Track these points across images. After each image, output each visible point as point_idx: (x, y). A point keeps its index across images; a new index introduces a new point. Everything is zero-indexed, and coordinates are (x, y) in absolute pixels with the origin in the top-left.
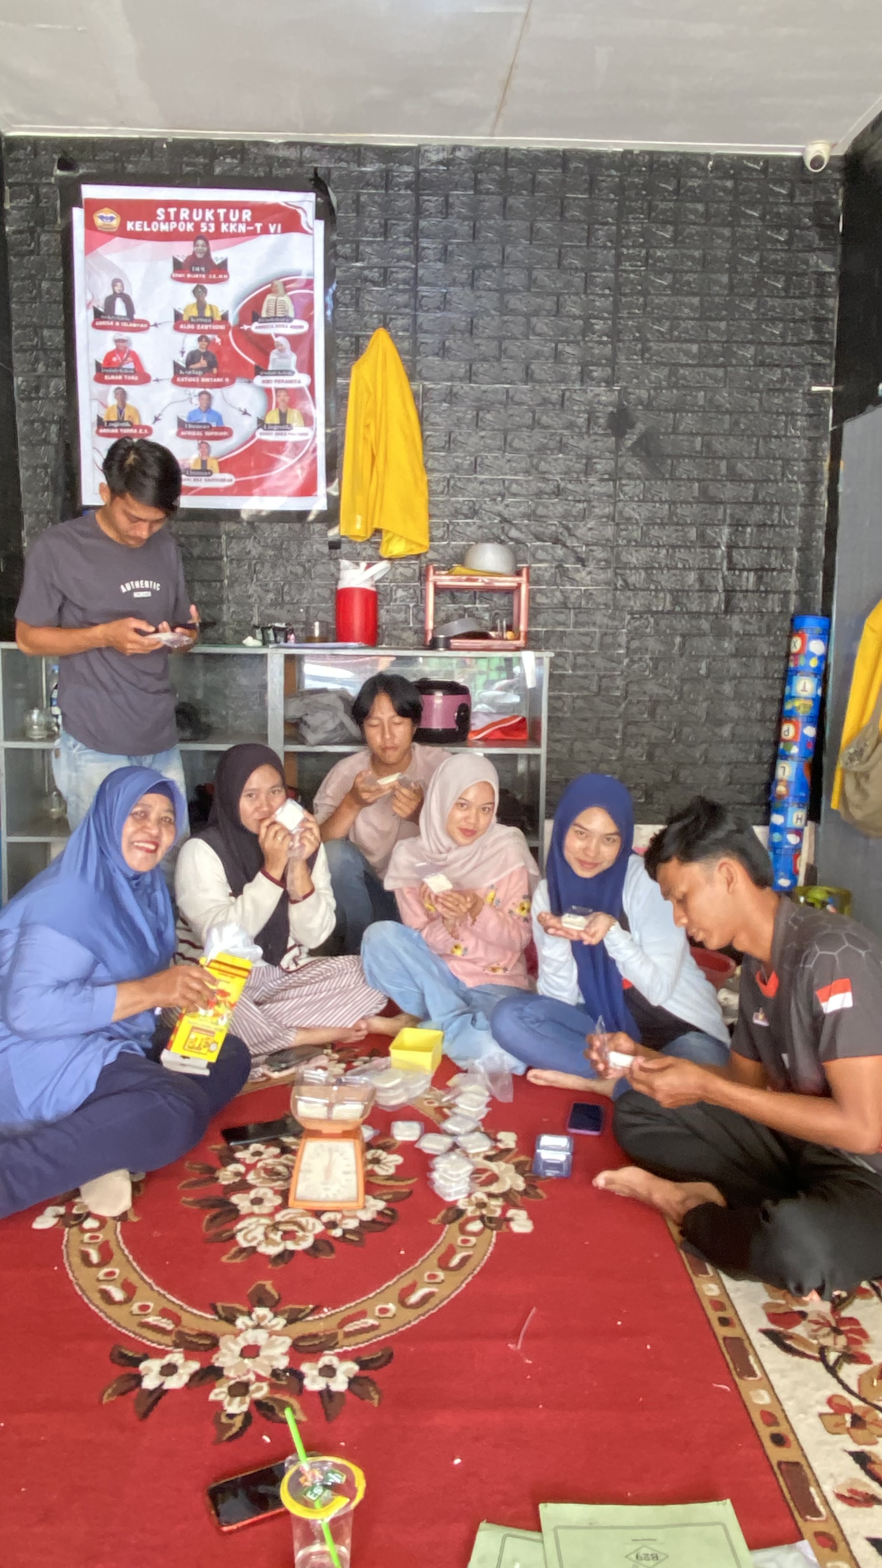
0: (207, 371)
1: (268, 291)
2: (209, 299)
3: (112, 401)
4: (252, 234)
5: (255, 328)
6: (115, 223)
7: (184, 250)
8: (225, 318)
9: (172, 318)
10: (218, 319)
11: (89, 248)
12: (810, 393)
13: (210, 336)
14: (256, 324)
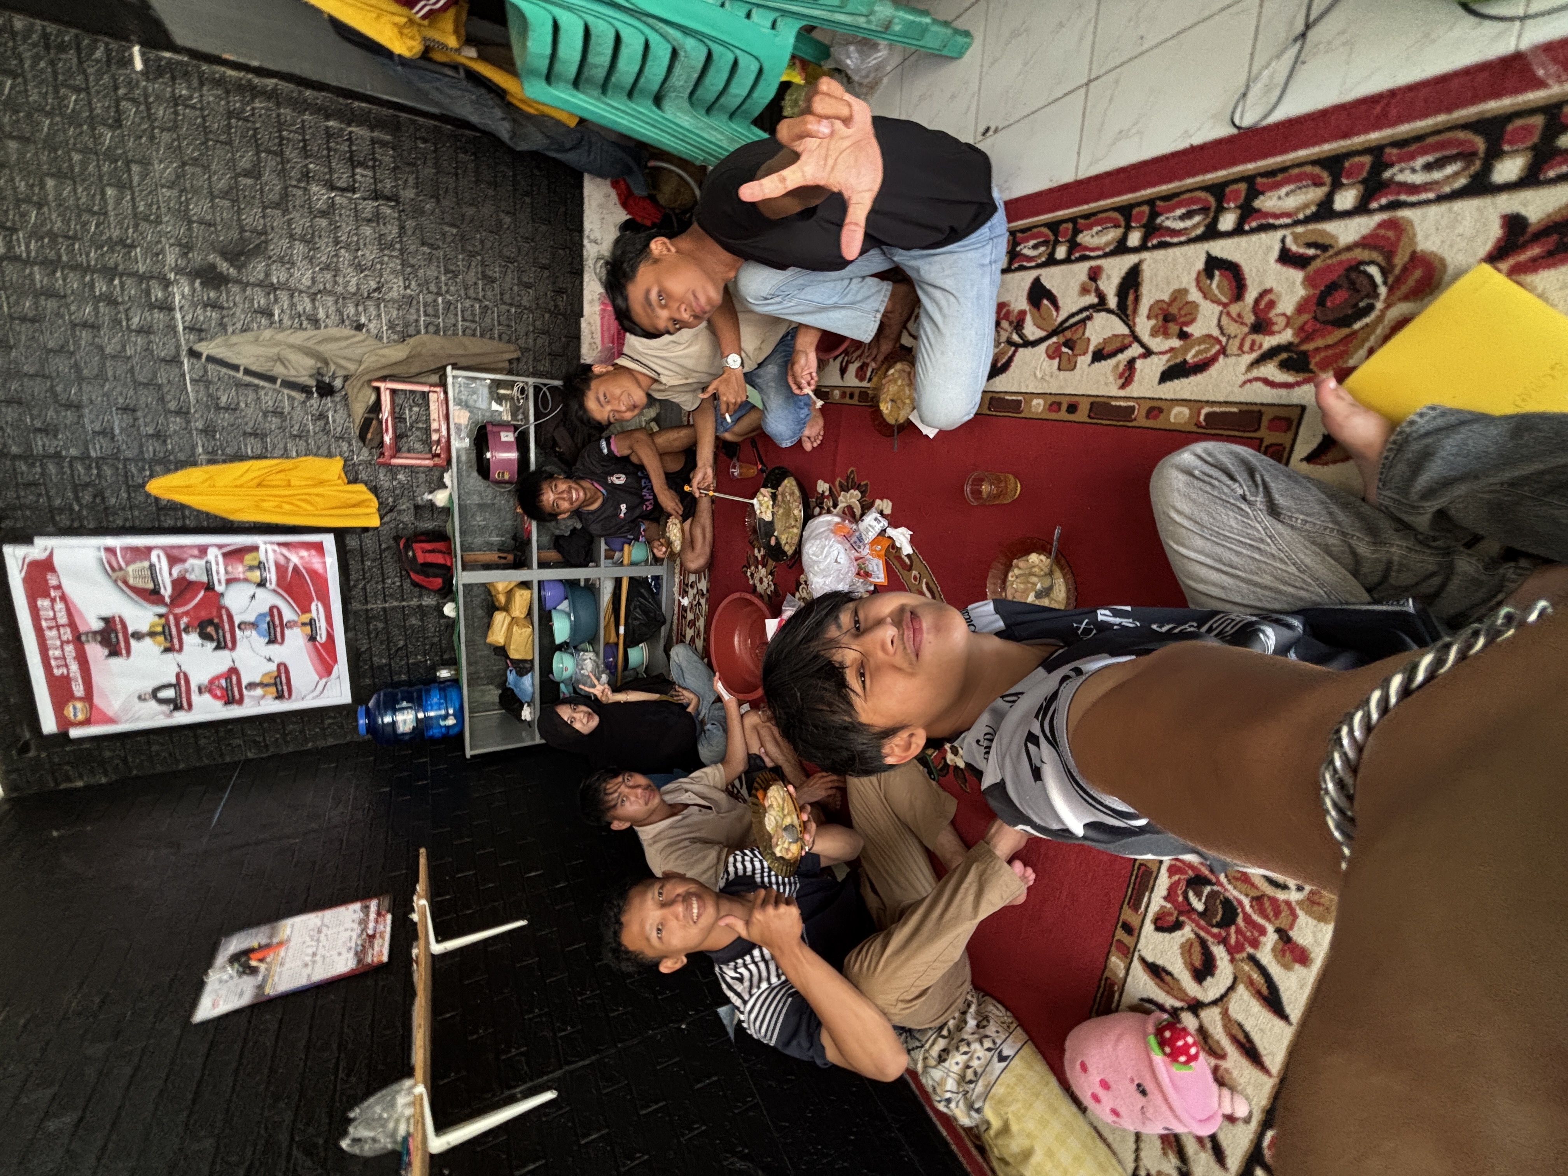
0: (217, 627)
1: (126, 583)
2: (144, 628)
3: (259, 691)
4: (64, 598)
5: (167, 592)
6: (79, 705)
7: (95, 651)
8: (160, 616)
9: (170, 656)
10: (163, 621)
11: (111, 721)
12: (145, 73)
13: (182, 626)
14: (162, 591)
